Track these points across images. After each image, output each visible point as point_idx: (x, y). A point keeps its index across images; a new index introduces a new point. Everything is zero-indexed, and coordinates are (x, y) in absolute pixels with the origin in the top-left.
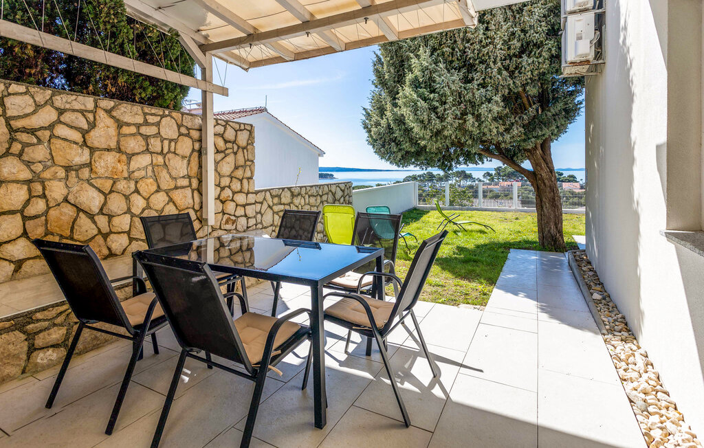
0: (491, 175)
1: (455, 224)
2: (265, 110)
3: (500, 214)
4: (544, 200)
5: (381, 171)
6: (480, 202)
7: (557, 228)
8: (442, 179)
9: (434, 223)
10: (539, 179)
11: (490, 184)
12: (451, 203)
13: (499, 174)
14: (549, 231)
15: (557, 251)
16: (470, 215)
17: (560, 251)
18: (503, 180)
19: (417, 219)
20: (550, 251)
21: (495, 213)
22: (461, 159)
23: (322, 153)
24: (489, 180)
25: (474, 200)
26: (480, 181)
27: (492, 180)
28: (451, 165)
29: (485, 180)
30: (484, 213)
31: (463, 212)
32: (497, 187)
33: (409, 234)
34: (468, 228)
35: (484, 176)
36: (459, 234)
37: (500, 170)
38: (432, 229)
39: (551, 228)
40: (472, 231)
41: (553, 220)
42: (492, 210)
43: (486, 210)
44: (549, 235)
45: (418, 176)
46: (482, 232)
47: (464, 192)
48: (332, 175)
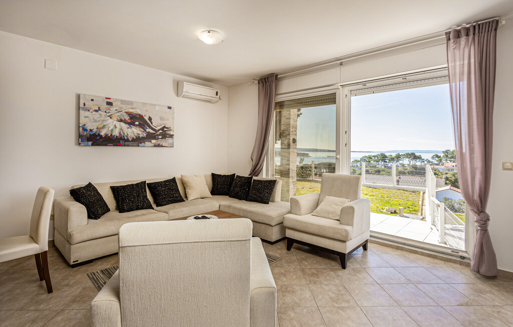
0: (440, 157)
8: (394, 159)
11: (437, 165)
13: (447, 156)
18: (451, 161)
24: (437, 161)
26: (429, 162)
27: (441, 160)
29: (433, 161)
32: (443, 167)
35: (433, 157)
37: (447, 153)
45: (373, 156)
48: (308, 154)
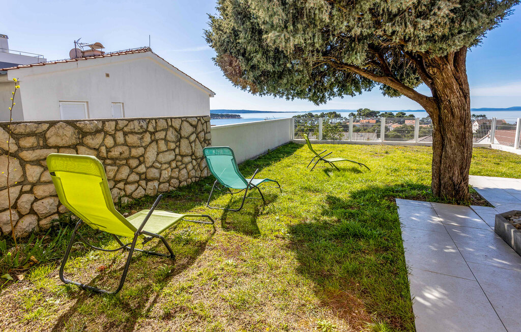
0: (355, 115)
1: (326, 162)
2: (149, 50)
3: (369, 148)
4: (449, 135)
5: (275, 112)
6: (351, 136)
7: (462, 173)
9: (306, 158)
10: (445, 108)
12: (324, 137)
13: (360, 114)
14: (451, 178)
15: (459, 204)
16: (341, 149)
17: (464, 204)
18: (363, 118)
19: (289, 154)
20: (449, 203)
21: (365, 147)
22: (335, 90)
23: (212, 94)
24: (353, 118)
25: (344, 133)
26: (347, 119)
27: (355, 118)
28: (324, 96)
29: (350, 118)
30: (354, 146)
31: (335, 145)
32: (358, 123)
33: (267, 179)
34: (341, 165)
36: (331, 174)
37: (360, 111)
38: (302, 167)
39: (454, 174)
40: (344, 170)
41: (459, 163)
42: (361, 144)
43: (356, 143)
44: (450, 182)
46: (355, 171)
47: (336, 127)
48: (239, 116)
